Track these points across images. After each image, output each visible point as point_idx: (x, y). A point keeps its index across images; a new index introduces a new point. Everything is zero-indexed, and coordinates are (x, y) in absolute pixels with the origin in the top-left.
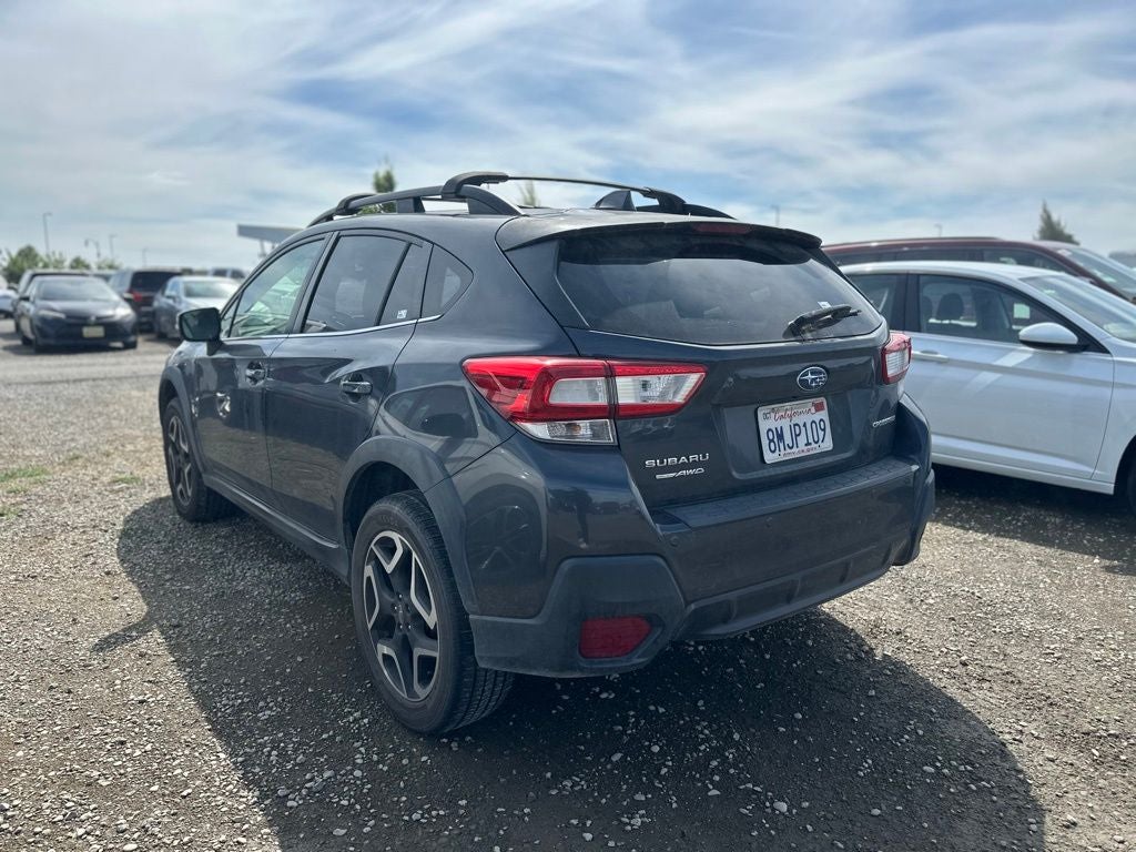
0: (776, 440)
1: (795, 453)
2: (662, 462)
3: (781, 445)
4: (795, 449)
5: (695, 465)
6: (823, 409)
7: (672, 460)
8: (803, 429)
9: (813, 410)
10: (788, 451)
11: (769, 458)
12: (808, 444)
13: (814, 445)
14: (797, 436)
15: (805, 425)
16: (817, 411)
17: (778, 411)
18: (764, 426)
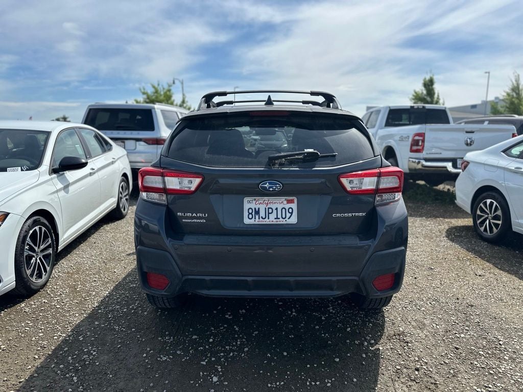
0: (253, 213)
1: (267, 221)
2: (184, 214)
3: (257, 217)
4: (266, 220)
5: (200, 218)
6: (294, 203)
7: (189, 214)
8: (275, 211)
9: (285, 202)
10: (261, 219)
11: (247, 221)
12: (277, 218)
13: (281, 219)
14: (269, 213)
15: (277, 209)
16: (287, 203)
17: (259, 200)
18: (247, 206)
